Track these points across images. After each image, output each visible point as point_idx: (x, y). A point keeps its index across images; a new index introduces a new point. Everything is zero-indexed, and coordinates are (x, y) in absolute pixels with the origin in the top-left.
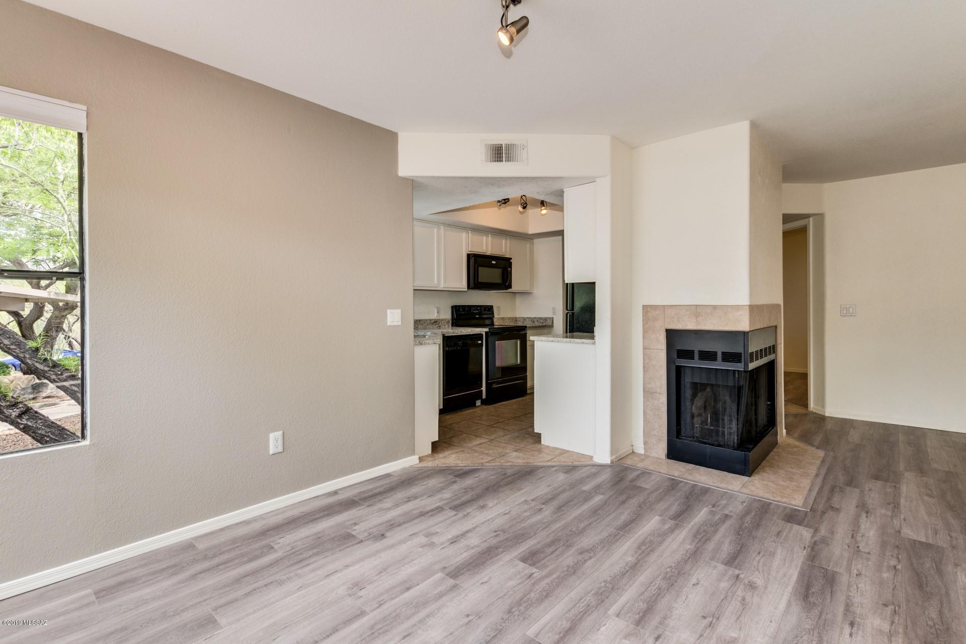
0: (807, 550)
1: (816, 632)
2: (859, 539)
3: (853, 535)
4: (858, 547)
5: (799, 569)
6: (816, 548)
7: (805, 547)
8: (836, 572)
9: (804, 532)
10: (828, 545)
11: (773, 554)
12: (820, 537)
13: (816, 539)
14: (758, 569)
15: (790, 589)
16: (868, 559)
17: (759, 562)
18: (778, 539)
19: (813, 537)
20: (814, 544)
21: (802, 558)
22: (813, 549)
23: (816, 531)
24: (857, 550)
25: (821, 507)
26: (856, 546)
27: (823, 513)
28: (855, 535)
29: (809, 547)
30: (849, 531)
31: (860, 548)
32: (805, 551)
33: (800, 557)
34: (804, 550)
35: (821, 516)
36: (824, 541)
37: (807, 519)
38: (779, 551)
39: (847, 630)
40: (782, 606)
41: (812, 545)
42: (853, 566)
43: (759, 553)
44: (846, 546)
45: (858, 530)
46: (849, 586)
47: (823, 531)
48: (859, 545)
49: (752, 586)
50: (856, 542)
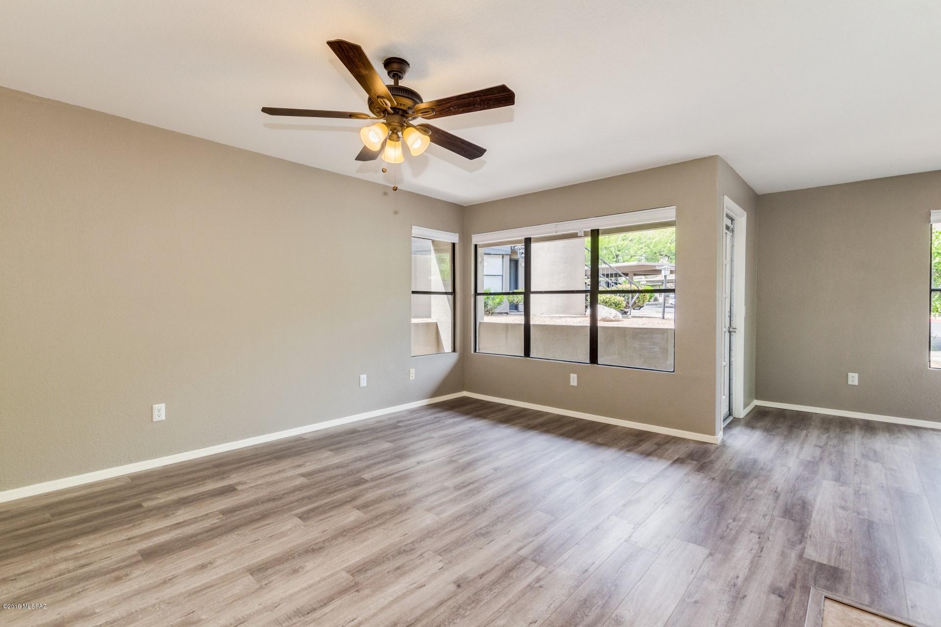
0: (808, 535)
1: (796, 489)
2: (757, 547)
3: (761, 551)
4: (759, 538)
5: (812, 519)
6: (799, 536)
7: (810, 537)
8: (782, 517)
9: (815, 555)
10: (788, 540)
11: (837, 531)
12: (797, 549)
13: (800, 547)
14: (846, 519)
15: (816, 507)
16: (754, 527)
17: (847, 524)
18: (838, 546)
19: (804, 548)
20: (802, 540)
21: (811, 527)
22: (803, 536)
23: (801, 556)
24: (760, 534)
25: (797, 596)
26: (761, 539)
27: (793, 585)
28: (759, 551)
29: (807, 538)
30: (764, 556)
31: (758, 537)
32: (809, 534)
33: (813, 529)
34: (811, 534)
35: (796, 579)
36: (792, 544)
37: (813, 573)
38: (833, 534)
39: (779, 490)
40: (819, 499)
41: (803, 540)
42: (768, 522)
43: (851, 531)
44: (770, 538)
45: (754, 557)
46: (774, 508)
47: (793, 555)
48: (758, 540)
49: (843, 508)
50: (760, 543)
